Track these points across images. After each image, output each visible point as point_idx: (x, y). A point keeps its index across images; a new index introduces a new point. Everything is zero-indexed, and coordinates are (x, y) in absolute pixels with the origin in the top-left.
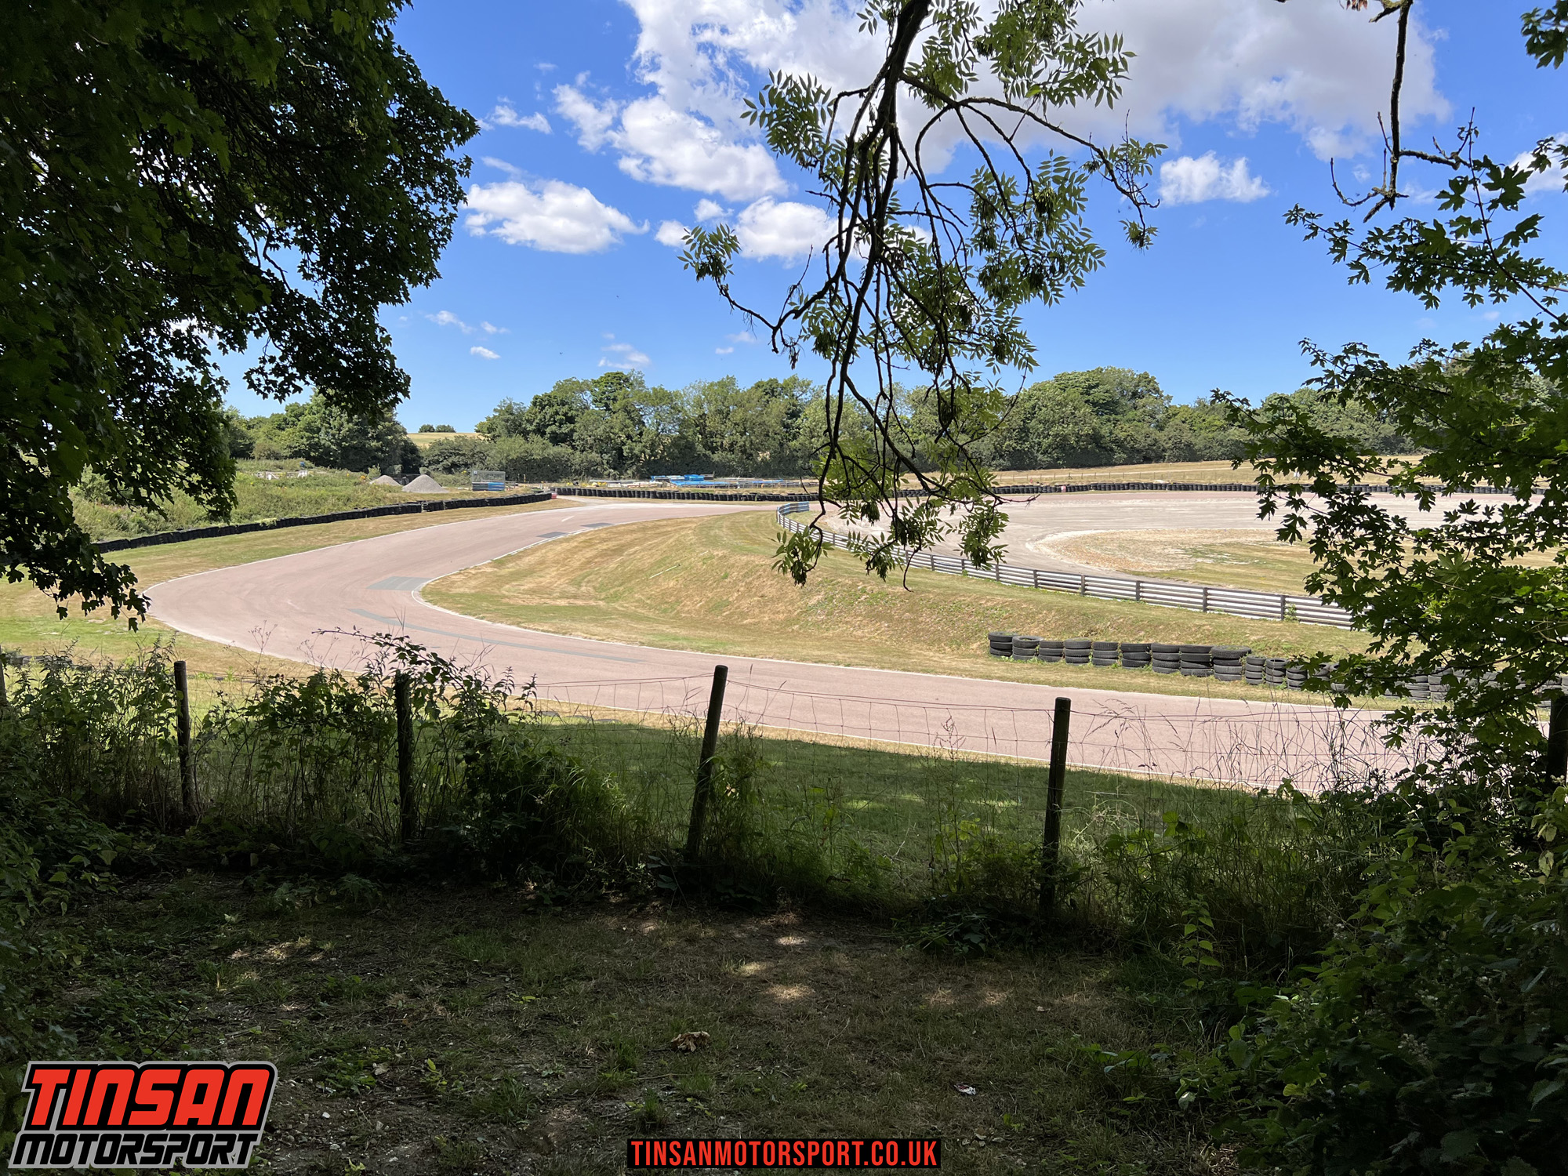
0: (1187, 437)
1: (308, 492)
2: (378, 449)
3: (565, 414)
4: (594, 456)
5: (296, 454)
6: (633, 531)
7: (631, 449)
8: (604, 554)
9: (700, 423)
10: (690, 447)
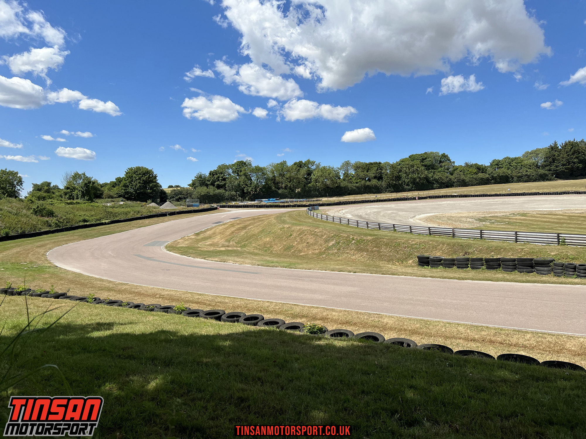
0: (463, 177)
1: (123, 210)
2: (151, 193)
3: (222, 177)
4: (233, 193)
5: (120, 196)
6: (250, 220)
7: (248, 190)
8: (238, 229)
9: (274, 179)
10: (270, 188)
